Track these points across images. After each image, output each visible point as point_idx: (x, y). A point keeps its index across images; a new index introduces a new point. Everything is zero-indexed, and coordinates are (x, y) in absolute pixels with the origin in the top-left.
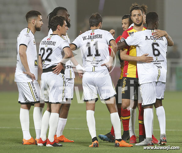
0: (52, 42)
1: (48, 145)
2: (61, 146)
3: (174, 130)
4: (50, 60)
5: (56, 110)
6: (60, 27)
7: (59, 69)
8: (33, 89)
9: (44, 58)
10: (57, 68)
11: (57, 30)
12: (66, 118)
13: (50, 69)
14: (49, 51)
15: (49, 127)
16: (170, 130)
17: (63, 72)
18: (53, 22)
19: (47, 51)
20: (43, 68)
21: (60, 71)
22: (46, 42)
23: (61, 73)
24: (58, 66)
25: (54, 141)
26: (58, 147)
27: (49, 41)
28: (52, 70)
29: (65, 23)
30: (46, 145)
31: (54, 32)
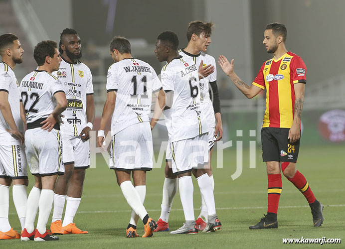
0: (38, 84)
1: (37, 239)
2: (57, 239)
3: (228, 208)
4: (36, 111)
5: (50, 185)
6: (50, 58)
7: (51, 122)
8: (17, 157)
9: (28, 107)
10: (47, 121)
11: (45, 64)
12: (79, 197)
13: (38, 124)
14: (35, 98)
15: (38, 211)
16: (222, 209)
17: (57, 127)
18: (39, 52)
19: (31, 97)
20: (28, 122)
21: (53, 125)
22: (29, 83)
23: (54, 129)
24: (50, 118)
25: (46, 232)
26: (53, 241)
27: (33, 81)
28: (41, 126)
29: (56, 53)
30: (33, 240)
31: (41, 66)
